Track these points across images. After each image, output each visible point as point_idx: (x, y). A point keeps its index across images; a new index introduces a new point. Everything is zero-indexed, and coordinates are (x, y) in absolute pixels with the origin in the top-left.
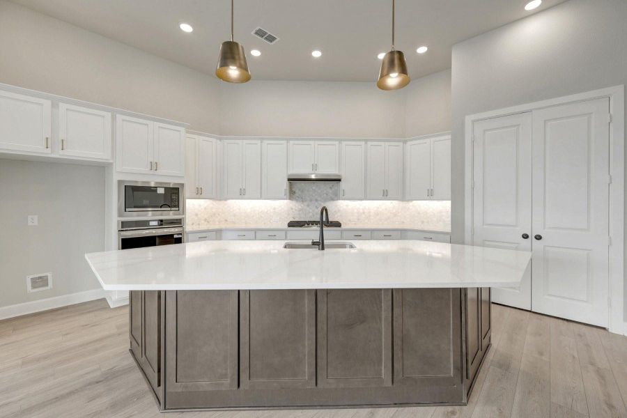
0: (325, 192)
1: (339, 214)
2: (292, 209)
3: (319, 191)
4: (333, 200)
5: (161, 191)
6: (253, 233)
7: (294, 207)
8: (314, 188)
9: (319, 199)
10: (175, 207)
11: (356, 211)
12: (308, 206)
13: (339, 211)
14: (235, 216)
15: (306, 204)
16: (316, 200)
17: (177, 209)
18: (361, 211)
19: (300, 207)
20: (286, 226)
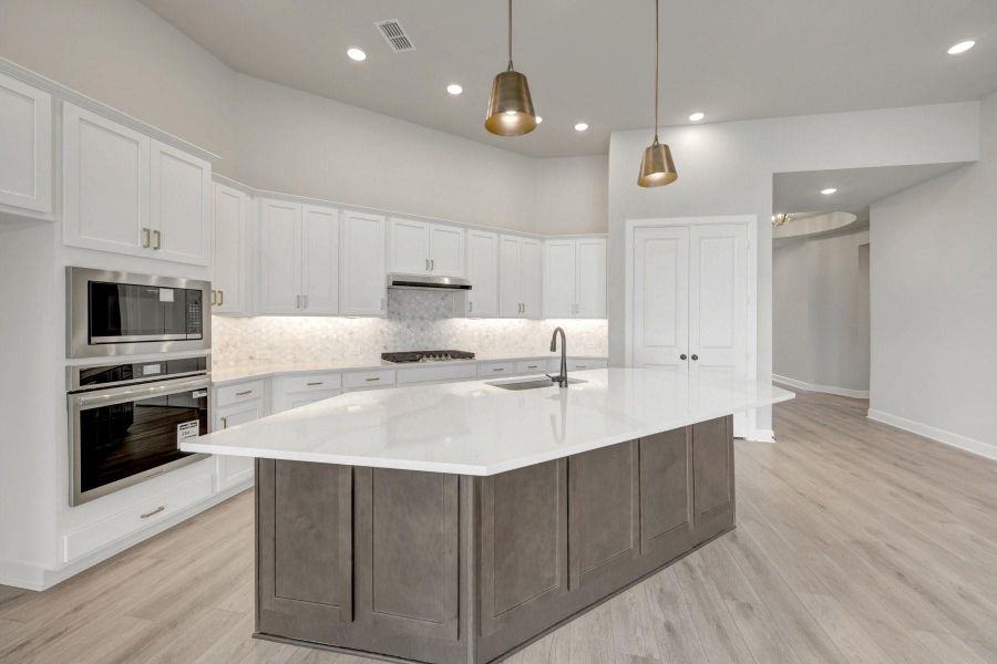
0: (434, 305)
1: (455, 339)
2: (382, 333)
3: (426, 304)
4: (446, 317)
5: (167, 296)
6: (339, 376)
7: (385, 330)
8: (418, 298)
9: (426, 316)
10: (194, 332)
11: (476, 334)
12: (408, 327)
13: (454, 334)
14: (270, 347)
15: (405, 324)
16: (422, 318)
17: (198, 336)
18: (484, 334)
19: (396, 329)
20: (377, 362)
